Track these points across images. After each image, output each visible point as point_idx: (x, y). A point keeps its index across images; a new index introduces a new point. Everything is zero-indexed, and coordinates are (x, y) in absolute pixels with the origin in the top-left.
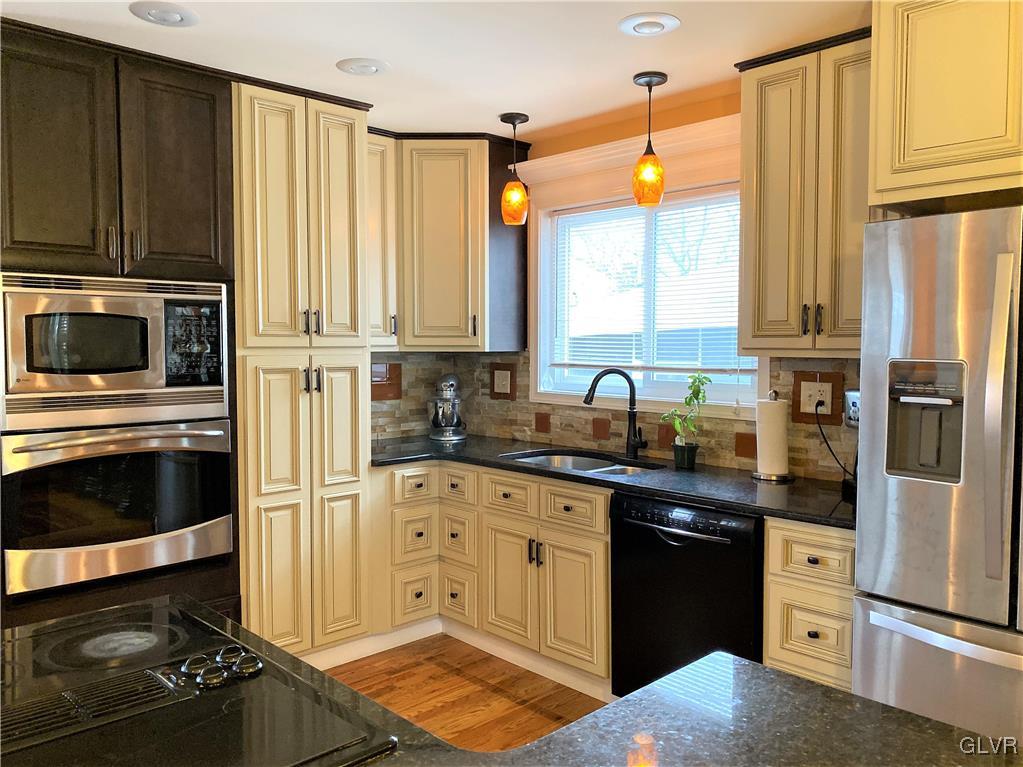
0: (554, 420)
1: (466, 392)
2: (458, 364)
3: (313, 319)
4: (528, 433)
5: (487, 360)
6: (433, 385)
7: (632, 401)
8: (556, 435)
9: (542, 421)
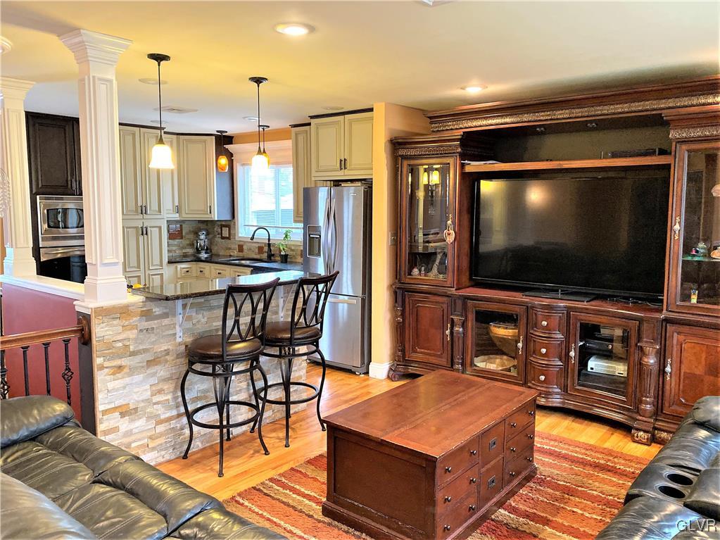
0: (245, 247)
1: (211, 236)
2: (208, 225)
3: (144, 208)
4: (235, 253)
5: (219, 223)
6: (196, 234)
7: (269, 240)
8: (246, 254)
9: (241, 248)
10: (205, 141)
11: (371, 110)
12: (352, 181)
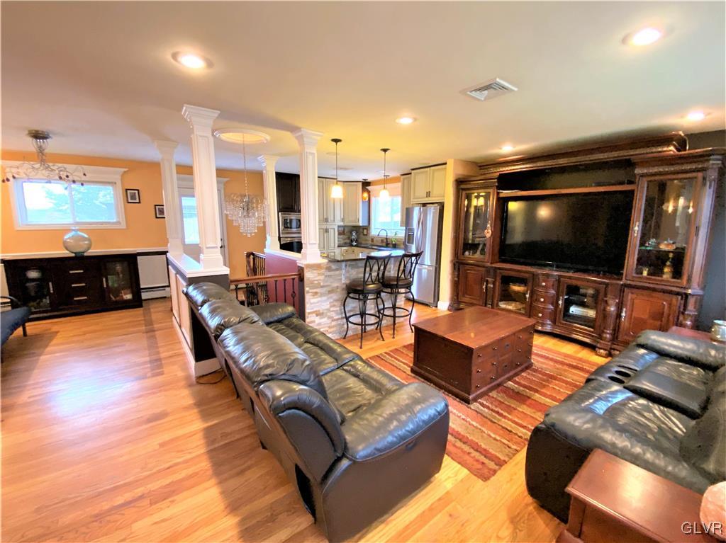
0: (375, 240)
1: (358, 234)
2: (357, 229)
3: (327, 219)
4: (370, 242)
5: (362, 227)
6: (351, 233)
7: (387, 236)
8: (375, 243)
9: (372, 240)
10: (357, 185)
11: (446, 164)
12: (433, 203)
